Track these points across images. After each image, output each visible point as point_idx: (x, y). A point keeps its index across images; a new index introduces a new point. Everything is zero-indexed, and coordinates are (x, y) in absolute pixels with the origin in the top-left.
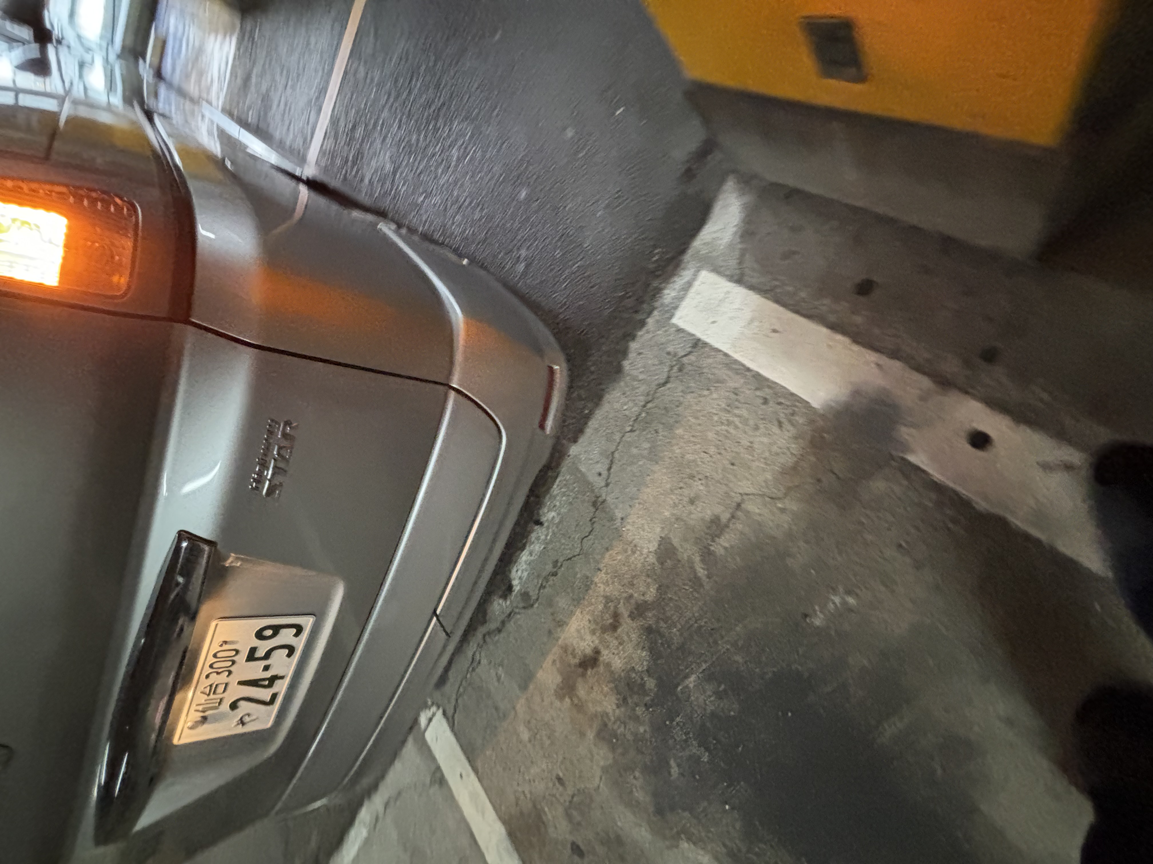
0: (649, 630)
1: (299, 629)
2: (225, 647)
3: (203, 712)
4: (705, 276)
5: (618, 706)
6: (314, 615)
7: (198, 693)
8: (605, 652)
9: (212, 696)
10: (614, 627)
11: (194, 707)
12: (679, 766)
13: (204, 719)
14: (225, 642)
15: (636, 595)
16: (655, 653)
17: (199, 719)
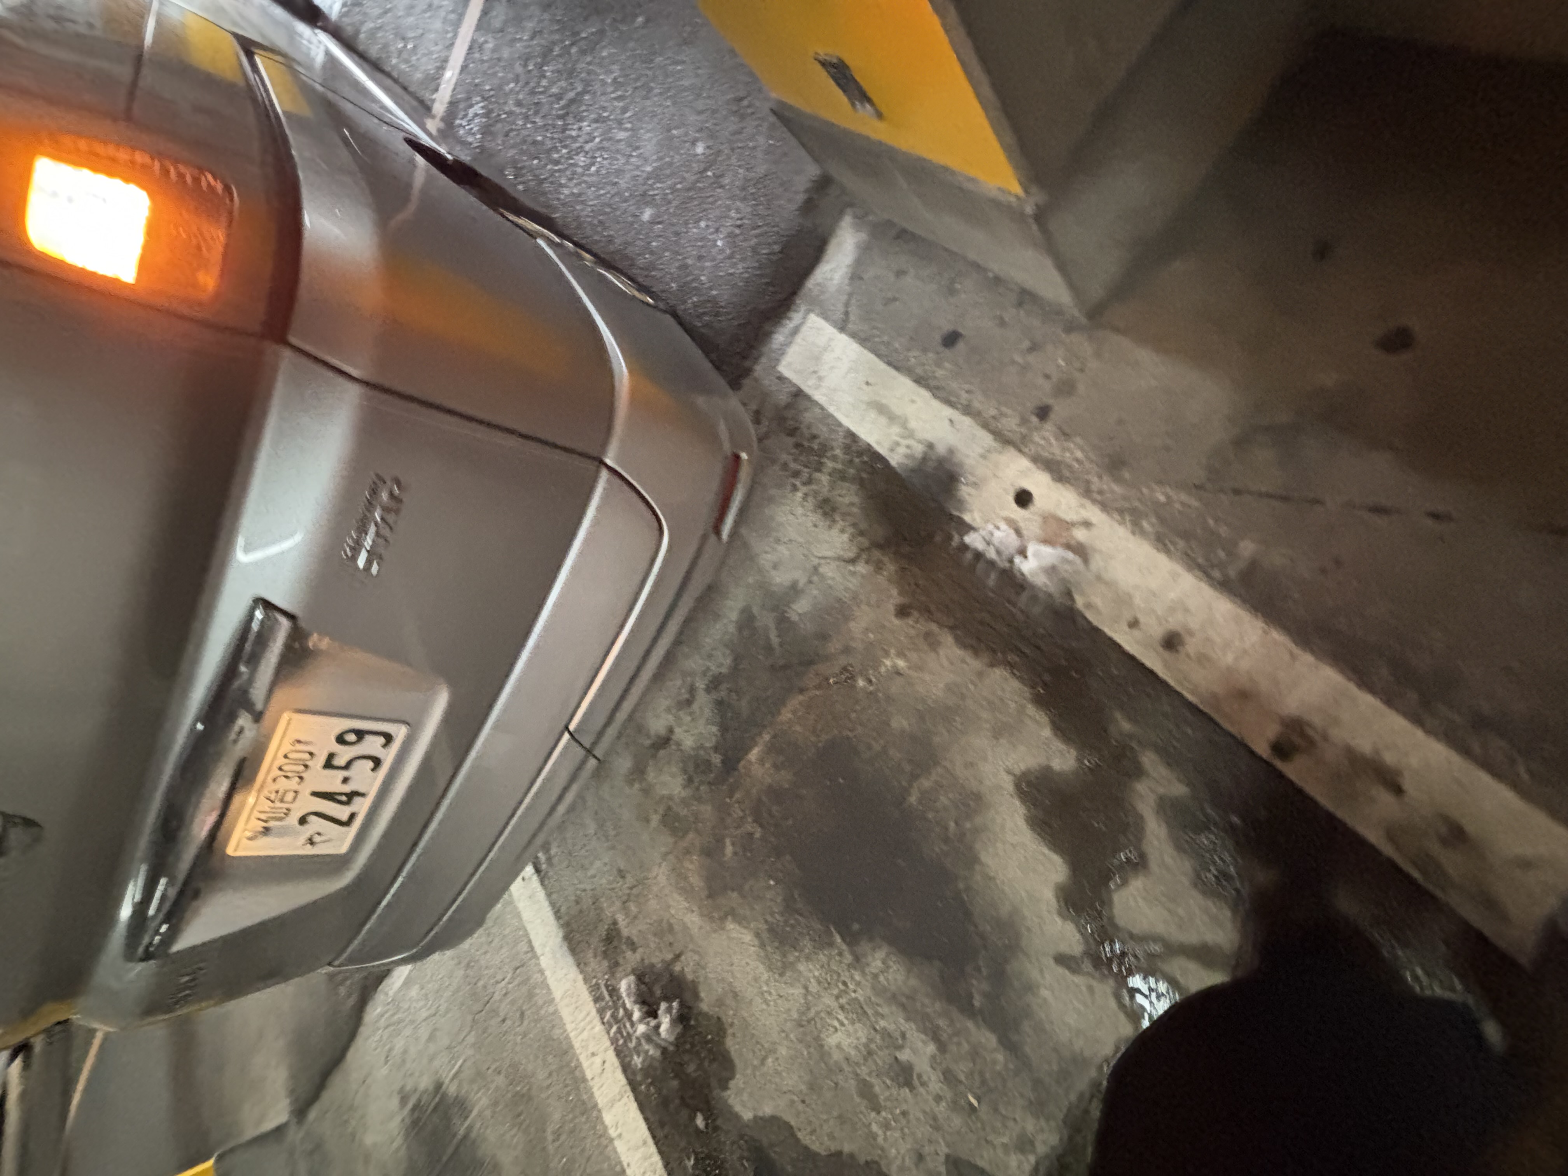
0: (720, 704)
1: (388, 738)
2: (299, 747)
3: (266, 821)
4: (814, 320)
5: (685, 787)
6: (408, 724)
7: (262, 798)
8: (677, 730)
9: (278, 804)
10: (689, 702)
11: (256, 814)
12: (733, 844)
13: (267, 831)
14: (299, 742)
15: (713, 668)
16: (724, 729)
17: (261, 829)
